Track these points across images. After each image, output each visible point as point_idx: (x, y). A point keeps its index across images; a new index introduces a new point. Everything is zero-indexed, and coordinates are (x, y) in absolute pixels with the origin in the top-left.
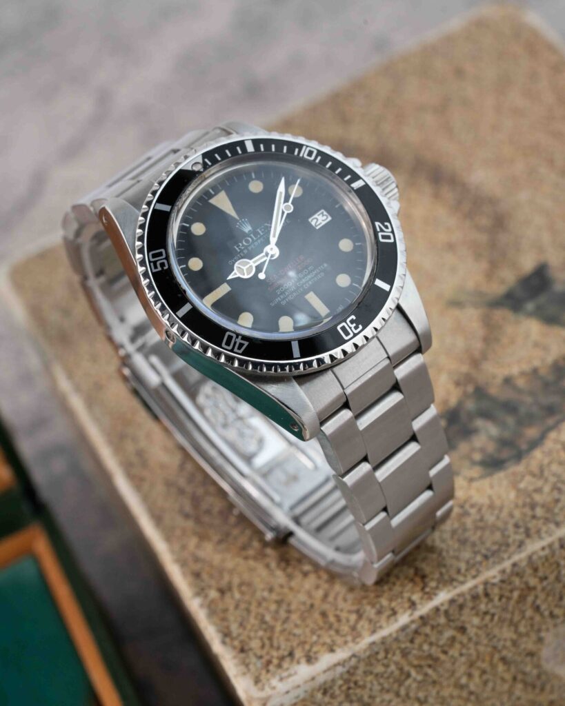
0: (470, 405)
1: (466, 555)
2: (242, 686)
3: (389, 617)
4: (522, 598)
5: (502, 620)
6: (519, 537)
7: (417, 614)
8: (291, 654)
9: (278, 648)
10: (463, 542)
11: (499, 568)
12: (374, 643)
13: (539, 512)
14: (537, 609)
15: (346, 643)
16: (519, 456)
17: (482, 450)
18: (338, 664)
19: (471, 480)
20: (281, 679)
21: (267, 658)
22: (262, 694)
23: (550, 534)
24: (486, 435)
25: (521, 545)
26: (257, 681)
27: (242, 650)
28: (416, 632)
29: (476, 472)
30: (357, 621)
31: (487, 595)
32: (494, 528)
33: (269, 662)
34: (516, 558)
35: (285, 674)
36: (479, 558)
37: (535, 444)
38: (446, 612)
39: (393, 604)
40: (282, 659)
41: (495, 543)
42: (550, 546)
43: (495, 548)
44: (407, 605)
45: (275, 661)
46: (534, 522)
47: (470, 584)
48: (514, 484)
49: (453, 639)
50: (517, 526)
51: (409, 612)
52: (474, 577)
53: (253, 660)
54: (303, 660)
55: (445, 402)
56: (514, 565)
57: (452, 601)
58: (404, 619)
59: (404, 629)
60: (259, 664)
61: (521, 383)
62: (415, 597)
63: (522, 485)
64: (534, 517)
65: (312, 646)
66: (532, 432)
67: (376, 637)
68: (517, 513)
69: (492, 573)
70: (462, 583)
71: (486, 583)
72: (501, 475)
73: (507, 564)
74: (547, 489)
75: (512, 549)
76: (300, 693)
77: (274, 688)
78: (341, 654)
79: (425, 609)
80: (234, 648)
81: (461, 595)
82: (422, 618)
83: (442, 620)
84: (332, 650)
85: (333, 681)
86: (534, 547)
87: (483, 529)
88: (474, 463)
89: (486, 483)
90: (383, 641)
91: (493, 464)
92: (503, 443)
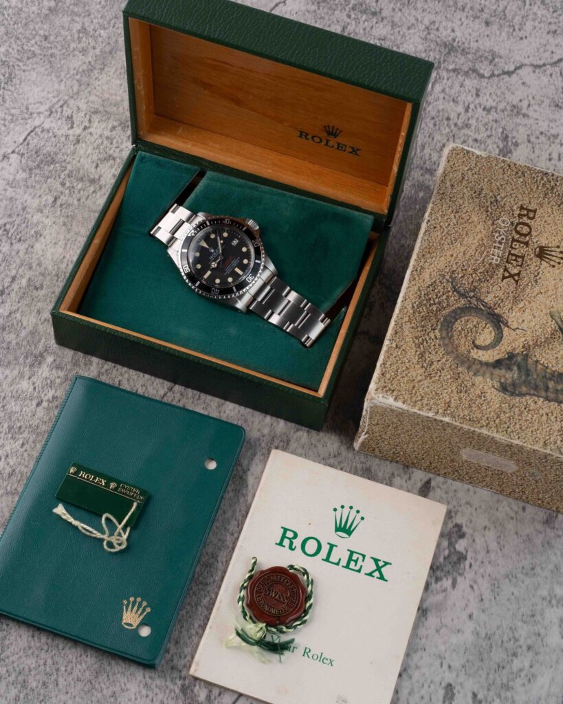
0: (519, 359)
1: (466, 413)
2: (372, 386)
3: (428, 409)
4: (469, 438)
5: (458, 437)
6: (484, 423)
7: (435, 417)
8: (393, 391)
9: (392, 385)
10: (470, 406)
11: (469, 427)
12: (416, 413)
13: (498, 421)
14: (471, 442)
15: (410, 404)
16: (512, 394)
17: (506, 379)
18: (401, 408)
19: (493, 387)
20: (383, 397)
21: (386, 384)
22: (374, 396)
23: (492, 432)
24: (511, 375)
25: (482, 427)
26: (377, 390)
27: (383, 374)
28: (431, 421)
29: (497, 385)
30: (418, 401)
31: (459, 430)
32: (481, 412)
33: (385, 387)
34: (476, 429)
35: (385, 396)
36: (468, 418)
37: (521, 395)
38: (443, 425)
39: (433, 406)
40: (390, 390)
41: (477, 418)
42: (489, 436)
43: (475, 419)
44: (436, 411)
45: (387, 389)
46: (493, 423)
47: (458, 424)
48: (502, 402)
49: (439, 429)
50: (487, 418)
51: (434, 414)
52: (460, 423)
53: (383, 381)
54: (394, 397)
55: (514, 349)
56: (474, 431)
57: (448, 423)
58: (431, 414)
59: (428, 417)
60: (383, 384)
61: (539, 367)
62: (441, 411)
63: (503, 405)
64: (495, 421)
65: (401, 395)
66: (524, 389)
67: (418, 412)
68: (492, 414)
69: (466, 427)
70: (456, 421)
71: (462, 428)
72: (502, 394)
73: (472, 429)
74: (507, 415)
75: (479, 425)
76: (384, 406)
77: (378, 397)
78: (405, 407)
79: (439, 418)
80: (382, 371)
81: (452, 424)
82: (435, 419)
83: (441, 424)
84: (404, 403)
85: (396, 411)
86: (484, 431)
87: (479, 408)
88: (500, 382)
89: (496, 392)
90: (420, 415)
91: (504, 388)
92: (514, 385)
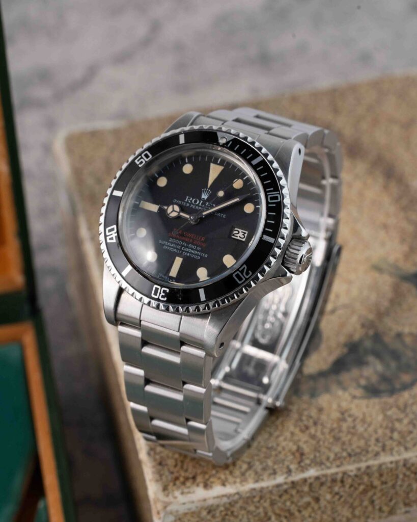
0: (368, 344)
1: (337, 449)
2: (152, 489)
3: (270, 474)
4: (365, 492)
5: (345, 502)
6: (377, 449)
7: (291, 479)
8: (194, 478)
9: (186, 471)
10: (337, 439)
11: (356, 465)
12: (254, 489)
13: (396, 435)
14: (372, 502)
15: (235, 482)
16: (392, 392)
17: (368, 379)
18: (223, 496)
19: (354, 397)
20: (182, 493)
21: (176, 475)
22: (166, 499)
23: (399, 453)
24: (373, 369)
25: (377, 454)
26: (165, 489)
27: (160, 464)
28: (286, 491)
29: (359, 392)
30: (247, 470)
31: (342, 481)
32: (361, 437)
33: (177, 479)
34: (371, 463)
35: (186, 490)
36: (345, 454)
37: (406, 387)
38: (311, 485)
39: (276, 467)
40: (187, 479)
41: (359, 447)
42: (397, 462)
43: (358, 450)
44: (285, 470)
45: (182, 479)
46: (390, 442)
47: (333, 470)
48: (384, 410)
49: (308, 504)
50: (377, 440)
51: (285, 476)
52: (338, 466)
53: (167, 473)
54: (202, 485)
55: (351, 336)
56: (368, 467)
57: (317, 478)
58: (280, 479)
59: (278, 486)
60: (170, 477)
61: (408, 340)
62: (293, 467)
63: (389, 413)
64: (391, 438)
65: (210, 477)
66: (406, 378)
67: (257, 486)
68: (380, 432)
69: (351, 468)
70: (328, 468)
71: (344, 473)
72: (375, 401)
73: (363, 465)
74: (406, 421)
75: (370, 455)
76: (193, 507)
77: (175, 498)
78: (230, 490)
79: (297, 477)
80: (155, 460)
81: (325, 476)
82: (293, 483)
83: (306, 489)
84: (224, 485)
85: (218, 506)
86: (386, 459)
87: (353, 434)
88: (359, 386)
89: (364, 402)
90: (262, 490)
91: (372, 391)
92: (384, 379)
